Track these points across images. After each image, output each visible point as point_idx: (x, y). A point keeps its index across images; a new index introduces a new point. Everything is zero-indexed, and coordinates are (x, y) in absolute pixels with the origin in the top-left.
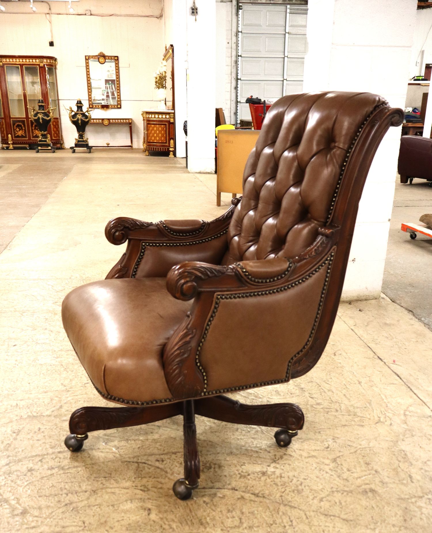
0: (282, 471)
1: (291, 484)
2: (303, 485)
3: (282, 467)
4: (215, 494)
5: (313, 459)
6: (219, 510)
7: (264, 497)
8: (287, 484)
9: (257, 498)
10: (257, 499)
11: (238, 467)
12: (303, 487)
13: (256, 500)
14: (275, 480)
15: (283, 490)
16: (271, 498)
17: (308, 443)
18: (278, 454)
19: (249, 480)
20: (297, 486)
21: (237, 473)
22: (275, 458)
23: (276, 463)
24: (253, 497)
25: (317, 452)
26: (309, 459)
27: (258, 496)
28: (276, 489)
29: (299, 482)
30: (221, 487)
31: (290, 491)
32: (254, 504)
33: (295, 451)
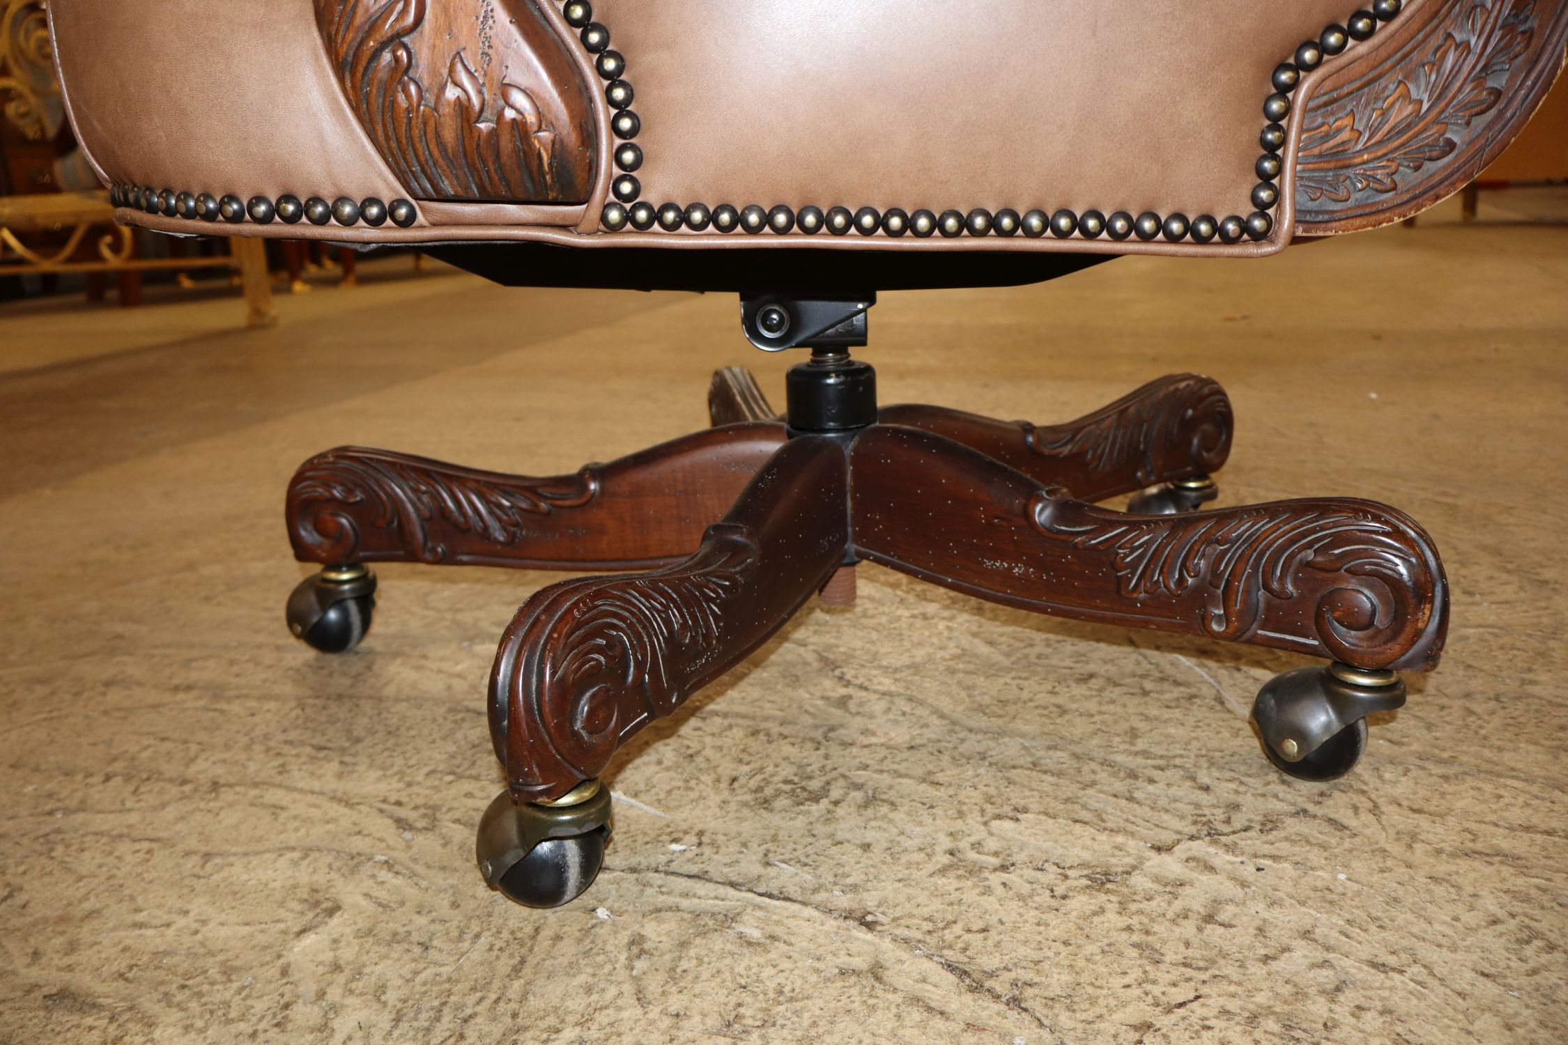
0: (1230, 889)
1: (1257, 970)
2: (1349, 998)
3: (1248, 871)
4: (728, 919)
5: (1489, 870)
6: (676, 1003)
7: (1015, 1002)
8: (1231, 970)
9: (968, 998)
10: (963, 1004)
11: (973, 823)
12: (1342, 1011)
13: (952, 1007)
14: (1160, 928)
15: (1178, 995)
16: (1065, 1019)
17: (1488, 788)
18: (1253, 807)
19: (987, 891)
20: (1300, 994)
21: (945, 843)
22: (1228, 821)
23: (1215, 843)
24: (943, 988)
25: (1539, 838)
26: (1463, 864)
27: (977, 988)
28: (1135, 974)
29: (1326, 977)
30: (792, 891)
31: (1225, 1012)
32: (922, 1026)
33: (1375, 809)
